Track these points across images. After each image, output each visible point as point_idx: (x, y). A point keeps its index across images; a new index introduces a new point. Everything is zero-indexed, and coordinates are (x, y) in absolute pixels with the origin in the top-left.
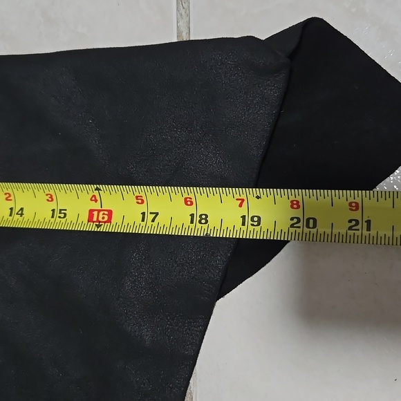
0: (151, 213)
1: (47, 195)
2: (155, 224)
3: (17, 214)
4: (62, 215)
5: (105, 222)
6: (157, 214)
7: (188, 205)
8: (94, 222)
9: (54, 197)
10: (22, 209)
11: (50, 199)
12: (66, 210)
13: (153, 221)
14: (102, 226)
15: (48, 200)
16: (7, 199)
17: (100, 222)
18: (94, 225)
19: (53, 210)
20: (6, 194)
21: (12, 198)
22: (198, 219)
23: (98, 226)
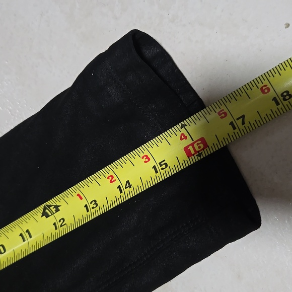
0: (238, 119)
1: (143, 158)
2: (247, 124)
3: (126, 188)
4: (164, 166)
5: (203, 149)
6: (243, 117)
7: (266, 93)
8: (193, 155)
9: (150, 156)
10: (128, 182)
11: (147, 160)
12: (164, 160)
13: (243, 123)
14: (203, 153)
15: (145, 162)
16: (111, 182)
17: (198, 152)
18: (196, 157)
19: (154, 167)
20: (108, 178)
21: (115, 178)
22: (282, 98)
23: (199, 155)
